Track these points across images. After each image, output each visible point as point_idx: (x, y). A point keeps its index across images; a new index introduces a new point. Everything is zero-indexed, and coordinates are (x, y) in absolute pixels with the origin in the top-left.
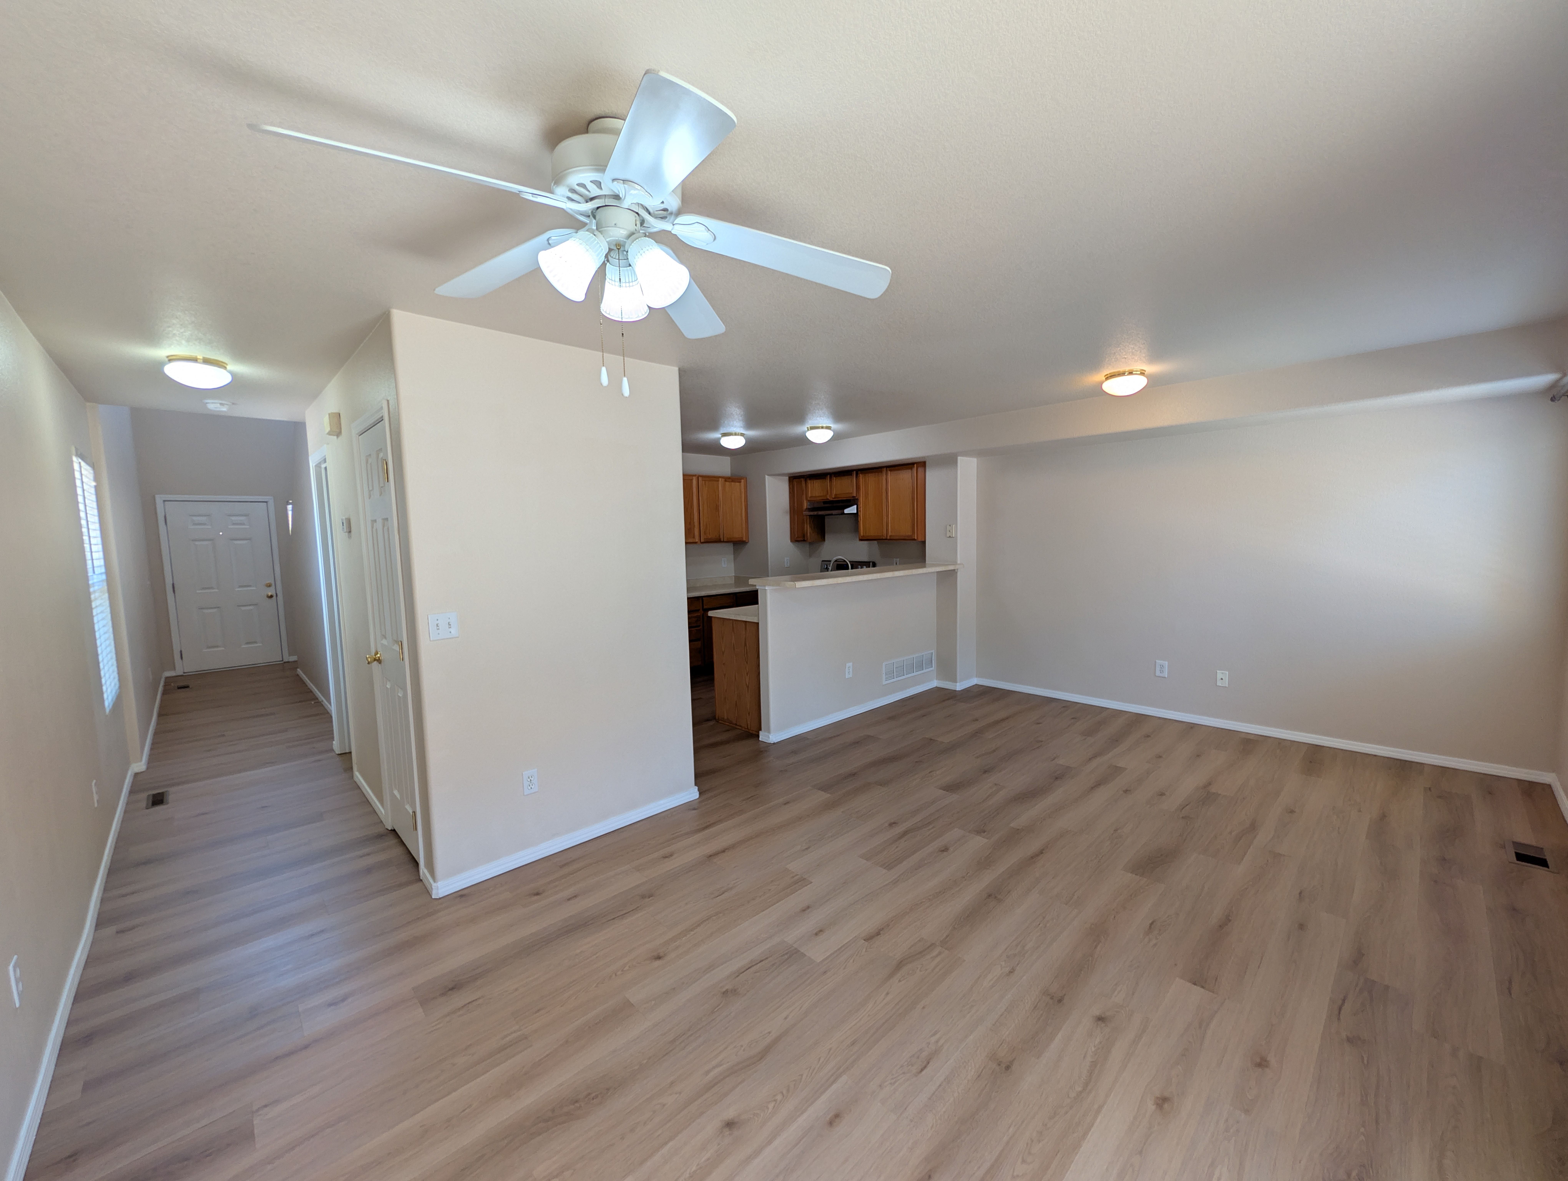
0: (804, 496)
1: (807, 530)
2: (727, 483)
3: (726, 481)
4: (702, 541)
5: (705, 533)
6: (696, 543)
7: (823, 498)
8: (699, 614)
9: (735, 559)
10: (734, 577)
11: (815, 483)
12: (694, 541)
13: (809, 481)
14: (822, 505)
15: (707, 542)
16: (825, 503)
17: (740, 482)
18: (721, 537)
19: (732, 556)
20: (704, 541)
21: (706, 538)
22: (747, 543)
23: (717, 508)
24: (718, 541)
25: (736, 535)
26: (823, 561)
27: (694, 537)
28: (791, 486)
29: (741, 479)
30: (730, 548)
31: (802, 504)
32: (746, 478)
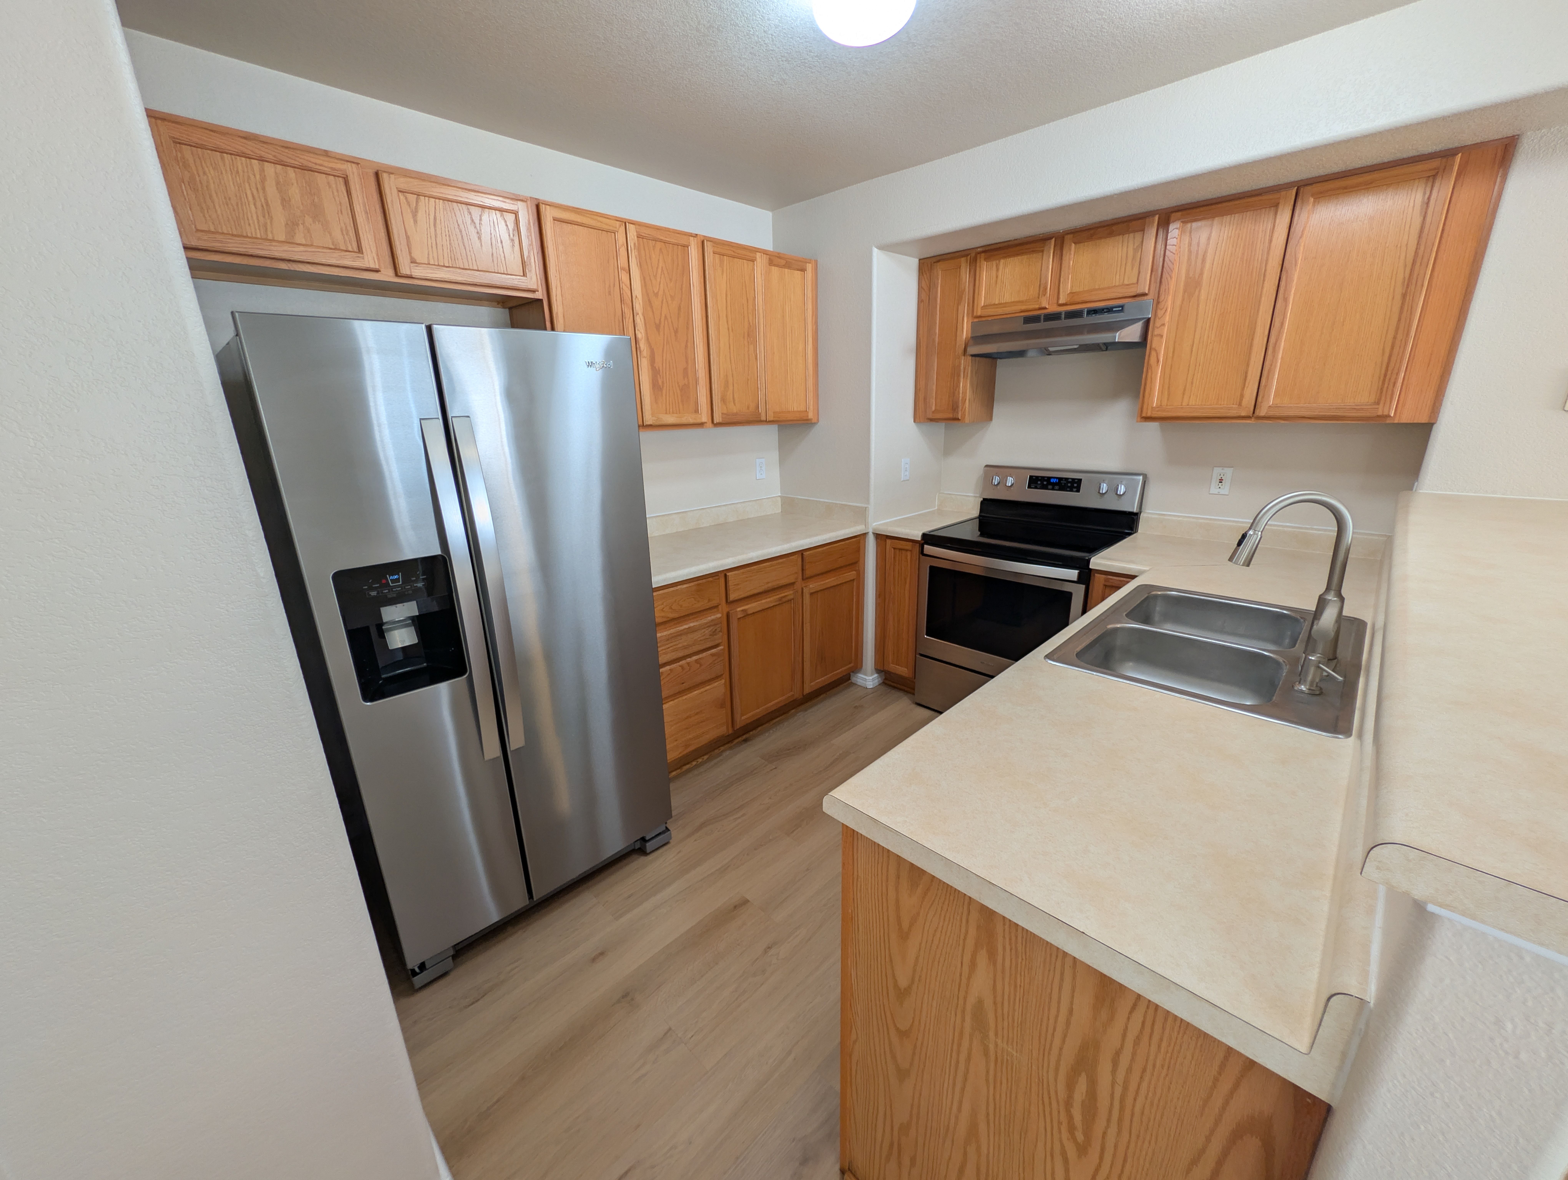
0: (965, 308)
1: (964, 393)
2: (775, 270)
3: (771, 263)
4: (717, 419)
5: (724, 400)
6: (701, 425)
7: (1024, 307)
8: (719, 615)
9: (782, 461)
10: (779, 499)
11: (1001, 267)
12: (699, 421)
13: (984, 264)
14: (1022, 327)
15: (730, 422)
16: (1028, 320)
17: (803, 270)
18: (761, 410)
19: (775, 455)
20: (721, 420)
21: (725, 412)
22: (815, 424)
23: (750, 335)
24: (754, 420)
25: (794, 405)
26: (987, 466)
27: (696, 411)
28: (924, 284)
29: (806, 263)
30: (770, 434)
31: (956, 328)
32: (816, 262)
